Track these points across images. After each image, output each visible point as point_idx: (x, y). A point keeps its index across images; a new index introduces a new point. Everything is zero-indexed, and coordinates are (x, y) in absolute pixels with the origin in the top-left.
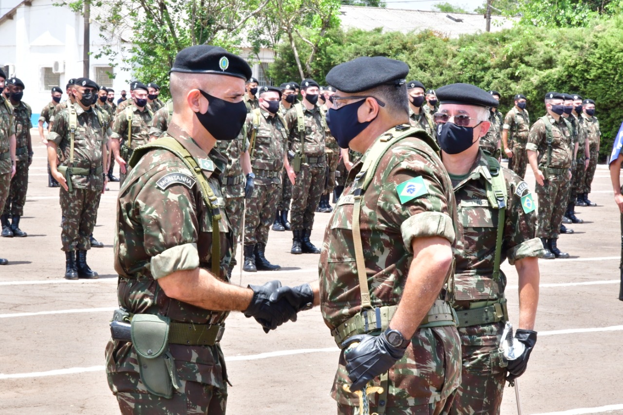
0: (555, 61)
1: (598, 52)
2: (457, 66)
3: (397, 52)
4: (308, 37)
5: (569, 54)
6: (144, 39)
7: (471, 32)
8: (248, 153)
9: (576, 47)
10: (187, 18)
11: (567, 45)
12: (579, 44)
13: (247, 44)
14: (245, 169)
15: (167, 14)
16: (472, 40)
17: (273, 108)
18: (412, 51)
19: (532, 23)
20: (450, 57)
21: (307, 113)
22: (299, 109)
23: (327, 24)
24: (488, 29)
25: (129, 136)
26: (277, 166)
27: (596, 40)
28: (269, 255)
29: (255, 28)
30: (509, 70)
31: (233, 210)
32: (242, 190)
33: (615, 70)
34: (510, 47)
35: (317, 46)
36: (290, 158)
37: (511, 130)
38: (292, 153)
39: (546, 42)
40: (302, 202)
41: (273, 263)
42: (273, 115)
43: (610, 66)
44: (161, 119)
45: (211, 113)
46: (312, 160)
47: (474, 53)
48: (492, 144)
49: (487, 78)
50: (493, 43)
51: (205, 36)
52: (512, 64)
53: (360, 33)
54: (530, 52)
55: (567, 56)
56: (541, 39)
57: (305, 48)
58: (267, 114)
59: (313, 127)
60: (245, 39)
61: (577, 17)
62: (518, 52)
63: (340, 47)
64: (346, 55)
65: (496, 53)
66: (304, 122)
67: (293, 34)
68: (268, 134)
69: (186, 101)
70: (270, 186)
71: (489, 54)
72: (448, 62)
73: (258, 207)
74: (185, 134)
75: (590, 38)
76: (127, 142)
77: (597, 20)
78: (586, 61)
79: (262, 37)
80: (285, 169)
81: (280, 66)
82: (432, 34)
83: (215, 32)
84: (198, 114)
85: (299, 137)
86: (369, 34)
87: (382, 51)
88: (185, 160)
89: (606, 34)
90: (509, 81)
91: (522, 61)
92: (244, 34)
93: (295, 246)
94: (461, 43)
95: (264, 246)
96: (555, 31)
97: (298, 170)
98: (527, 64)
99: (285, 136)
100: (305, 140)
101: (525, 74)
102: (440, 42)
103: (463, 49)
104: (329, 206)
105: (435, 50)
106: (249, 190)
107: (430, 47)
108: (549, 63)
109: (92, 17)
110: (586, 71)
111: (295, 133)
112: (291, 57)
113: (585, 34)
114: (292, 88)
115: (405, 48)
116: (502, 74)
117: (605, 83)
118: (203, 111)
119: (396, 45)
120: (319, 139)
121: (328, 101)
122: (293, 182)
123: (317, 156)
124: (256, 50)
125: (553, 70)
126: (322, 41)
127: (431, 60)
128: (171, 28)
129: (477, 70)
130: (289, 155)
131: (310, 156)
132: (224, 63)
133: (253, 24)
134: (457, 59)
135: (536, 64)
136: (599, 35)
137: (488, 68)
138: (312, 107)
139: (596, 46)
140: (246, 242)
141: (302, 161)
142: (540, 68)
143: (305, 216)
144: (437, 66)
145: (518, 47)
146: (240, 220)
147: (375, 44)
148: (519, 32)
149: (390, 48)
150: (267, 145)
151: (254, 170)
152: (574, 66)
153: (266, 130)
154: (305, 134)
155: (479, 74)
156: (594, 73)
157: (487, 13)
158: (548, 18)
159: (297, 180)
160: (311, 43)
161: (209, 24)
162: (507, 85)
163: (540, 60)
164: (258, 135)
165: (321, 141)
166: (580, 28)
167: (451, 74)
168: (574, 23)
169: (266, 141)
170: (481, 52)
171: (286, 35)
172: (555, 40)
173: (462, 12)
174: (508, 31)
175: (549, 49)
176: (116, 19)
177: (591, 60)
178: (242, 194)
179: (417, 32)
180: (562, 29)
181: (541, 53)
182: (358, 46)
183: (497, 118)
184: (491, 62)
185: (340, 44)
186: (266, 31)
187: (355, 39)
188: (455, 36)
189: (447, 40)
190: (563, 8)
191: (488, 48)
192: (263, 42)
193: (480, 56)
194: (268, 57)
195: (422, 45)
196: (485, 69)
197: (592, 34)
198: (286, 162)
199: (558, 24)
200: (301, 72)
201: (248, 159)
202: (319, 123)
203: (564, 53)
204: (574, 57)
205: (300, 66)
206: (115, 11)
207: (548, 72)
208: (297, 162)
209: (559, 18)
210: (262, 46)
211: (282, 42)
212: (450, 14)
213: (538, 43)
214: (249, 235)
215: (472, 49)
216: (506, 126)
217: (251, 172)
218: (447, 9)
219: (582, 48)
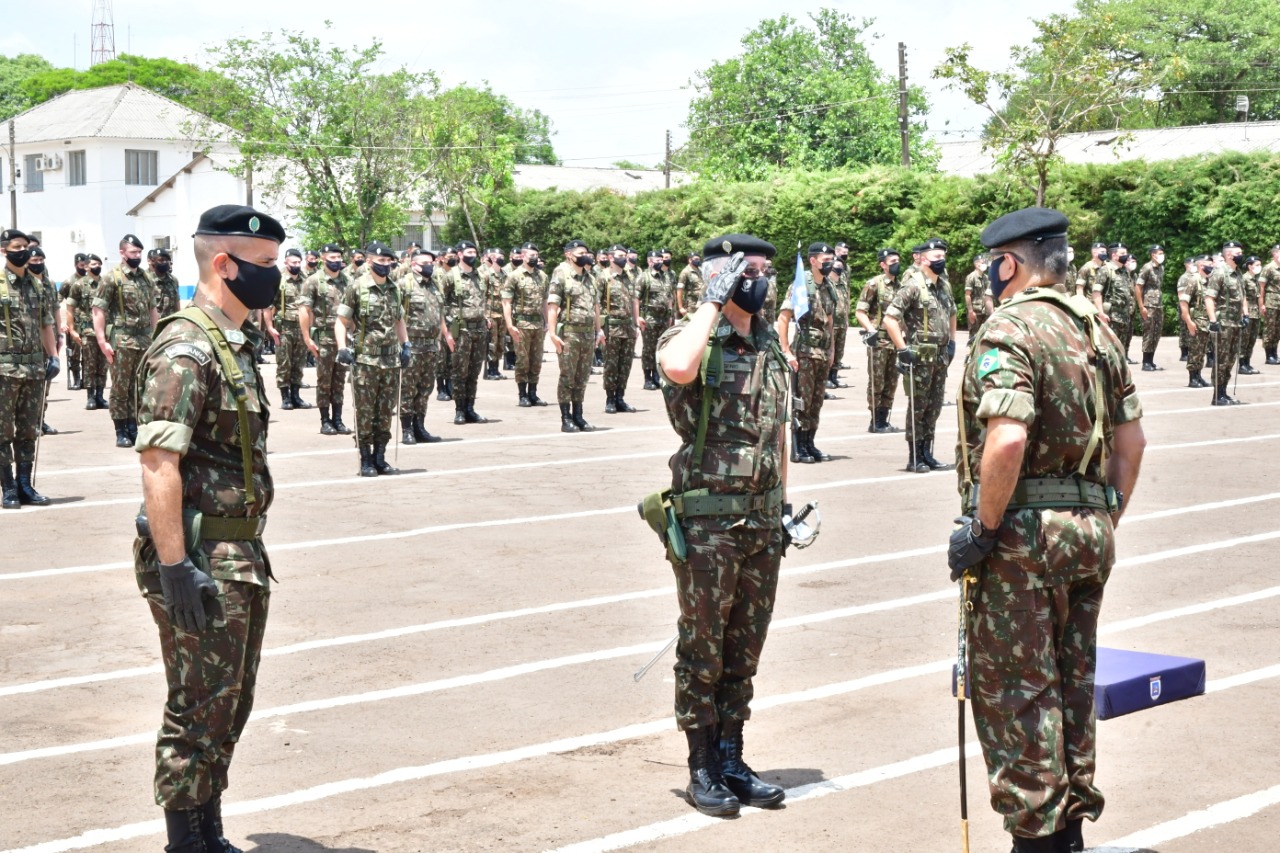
0: (735, 217)
1: (777, 206)
2: (635, 224)
3: (573, 211)
4: (480, 198)
5: (749, 209)
6: (308, 204)
7: (648, 190)
8: (402, 320)
9: (755, 202)
10: (353, 181)
11: (747, 200)
12: (758, 198)
13: (418, 207)
14: (401, 338)
15: (332, 177)
16: (649, 197)
17: (426, 272)
18: (587, 209)
19: (710, 178)
20: (627, 215)
21: (464, 276)
22: (456, 273)
23: (499, 184)
24: (668, 185)
25: (282, 306)
26: (433, 332)
27: (775, 194)
28: (430, 425)
29: (426, 189)
30: (688, 227)
31: (388, 381)
32: (397, 360)
33: (796, 224)
34: (688, 203)
35: (489, 207)
36: (449, 324)
37: (686, 289)
38: (449, 319)
39: (725, 197)
40: (463, 369)
41: (433, 433)
42: (427, 280)
43: (791, 220)
44: (311, 287)
45: (242, 279)
46: (471, 325)
47: (652, 211)
48: (663, 303)
49: (666, 236)
50: (671, 200)
51: (372, 200)
52: (691, 221)
53: (534, 192)
54: (709, 208)
55: (746, 211)
56: (720, 194)
57: (477, 209)
58: (420, 279)
59: (472, 291)
60: (416, 202)
61: (757, 171)
62: (697, 209)
63: (513, 208)
64: (521, 216)
65: (674, 210)
66: (461, 285)
67: (465, 196)
68: (421, 299)
69: (213, 267)
70: (426, 354)
71: (667, 212)
72: (625, 221)
73: (414, 377)
74: (211, 303)
75: (769, 193)
76: (280, 313)
77: (777, 174)
78: (766, 216)
79: (434, 199)
80: (443, 336)
81: (452, 229)
82: (608, 192)
83: (382, 195)
84: (227, 281)
85: (456, 301)
86: (544, 193)
87: (557, 211)
88: (209, 333)
89: (785, 188)
90: (688, 239)
91: (701, 218)
92: (414, 196)
93: (458, 416)
94: (639, 201)
95: (423, 416)
96: (735, 185)
97: (456, 336)
98: (706, 220)
99: (441, 300)
100: (464, 305)
101: (705, 230)
102: (616, 200)
103: (640, 207)
104: (498, 374)
105: (612, 208)
106: (404, 360)
107: (606, 205)
108: (729, 219)
109: (255, 183)
110: (767, 226)
111: (451, 296)
112: (464, 219)
113: (765, 189)
114: (454, 252)
115: (580, 206)
116: (681, 232)
117: (786, 238)
118: (233, 277)
119: (572, 204)
120: (478, 303)
121: (495, 264)
122: (452, 348)
123: (478, 321)
124: (428, 212)
125: (733, 227)
126: (495, 202)
127: (608, 218)
128: (337, 192)
129: (656, 228)
130: (447, 321)
131: (468, 321)
132: (254, 224)
133: (424, 185)
134: (634, 217)
135: (716, 220)
136: (779, 189)
137: (667, 226)
138: (470, 270)
139: (776, 200)
140: (402, 413)
141: (461, 326)
142: (720, 225)
143: (467, 384)
144: (614, 225)
145: (696, 204)
146: (395, 392)
147: (549, 203)
148: (697, 188)
149: (566, 208)
150: (421, 311)
151: (410, 338)
152: (754, 222)
153: (420, 295)
154: (462, 298)
155: (658, 232)
156: (774, 228)
157: (666, 170)
158: (726, 172)
159: (456, 347)
160: (483, 204)
161: (376, 186)
162: (686, 243)
163: (719, 216)
164: (412, 300)
165: (480, 305)
166: (759, 183)
167: (629, 232)
168: (754, 176)
169: (421, 307)
170: (659, 209)
171: (458, 196)
172: (734, 195)
173: (640, 168)
174: (686, 187)
175: (728, 205)
176: (279, 185)
177: (770, 215)
178: (398, 365)
179: (593, 190)
180: (741, 183)
181: (720, 209)
182: (533, 207)
183: (667, 277)
184: (670, 219)
185: (514, 204)
186: (437, 193)
187: (529, 199)
188: (631, 194)
189: (623, 198)
190: (742, 161)
191: (666, 205)
192: (435, 204)
193: (658, 213)
194: (441, 220)
195: (598, 203)
196: (664, 227)
197: (771, 188)
198: (444, 327)
199: (738, 178)
200: (474, 234)
201: (404, 326)
202: (477, 286)
203: (743, 208)
204: (754, 212)
205: (472, 228)
206: (277, 176)
207: (727, 228)
208: (454, 328)
209: (738, 172)
210: (435, 209)
211: (454, 204)
212: (628, 171)
213: (717, 199)
214: (405, 406)
215: (649, 207)
216: (680, 285)
217: (407, 340)
218: (626, 166)
219: (762, 203)
